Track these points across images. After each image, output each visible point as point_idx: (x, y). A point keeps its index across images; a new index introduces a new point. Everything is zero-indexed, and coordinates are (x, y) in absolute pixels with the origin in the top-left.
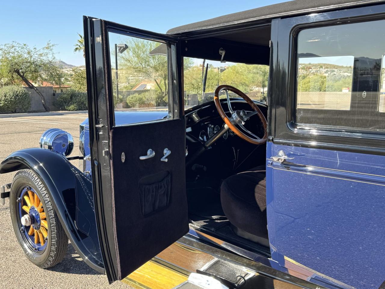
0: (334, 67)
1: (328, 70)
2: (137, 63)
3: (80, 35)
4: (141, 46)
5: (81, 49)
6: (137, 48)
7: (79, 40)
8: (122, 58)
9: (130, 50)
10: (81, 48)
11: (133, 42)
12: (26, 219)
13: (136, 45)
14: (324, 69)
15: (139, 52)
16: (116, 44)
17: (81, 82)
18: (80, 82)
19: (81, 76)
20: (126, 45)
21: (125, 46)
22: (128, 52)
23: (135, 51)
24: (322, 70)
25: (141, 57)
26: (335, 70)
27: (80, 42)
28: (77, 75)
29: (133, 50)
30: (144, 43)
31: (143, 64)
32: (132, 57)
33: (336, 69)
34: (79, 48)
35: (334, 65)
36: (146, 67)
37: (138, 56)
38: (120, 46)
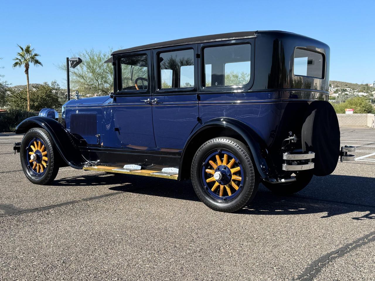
0: (346, 85)
1: (338, 89)
2: (92, 79)
3: (20, 47)
4: (97, 60)
5: (21, 64)
6: (92, 62)
7: (19, 53)
8: (74, 74)
9: (84, 65)
10: (22, 62)
11: (87, 55)
12: (34, 156)
13: (90, 58)
14: (334, 88)
15: (95, 67)
16: (68, 57)
17: (21, 105)
18: (19, 104)
19: (21, 97)
20: (79, 58)
21: (78, 60)
22: (81, 67)
23: (89, 66)
24: (331, 89)
25: (96, 73)
26: (347, 89)
27: (21, 55)
28: (15, 96)
29: (87, 64)
30: (100, 56)
31: (99, 81)
32: (87, 73)
33: (349, 87)
34: (19, 62)
35: (346, 83)
36: (102, 84)
37: (93, 72)
38: (73, 60)
